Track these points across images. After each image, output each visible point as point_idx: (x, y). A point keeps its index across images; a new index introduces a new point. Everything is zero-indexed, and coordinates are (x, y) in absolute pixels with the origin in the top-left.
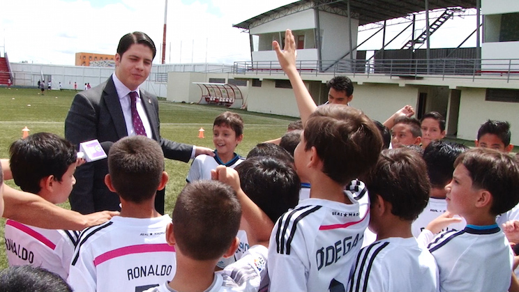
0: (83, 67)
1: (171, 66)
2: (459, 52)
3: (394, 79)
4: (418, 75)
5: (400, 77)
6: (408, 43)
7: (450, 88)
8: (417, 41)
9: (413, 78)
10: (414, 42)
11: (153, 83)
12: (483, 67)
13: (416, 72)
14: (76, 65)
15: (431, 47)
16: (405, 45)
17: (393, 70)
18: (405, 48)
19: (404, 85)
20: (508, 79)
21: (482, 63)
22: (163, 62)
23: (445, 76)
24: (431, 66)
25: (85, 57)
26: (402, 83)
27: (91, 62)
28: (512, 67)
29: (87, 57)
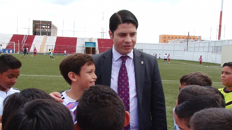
0: (164, 44)
1: (225, 41)
11: (210, 53)
14: (159, 43)
22: (219, 38)
25: (165, 37)
27: (169, 41)
29: (167, 37)
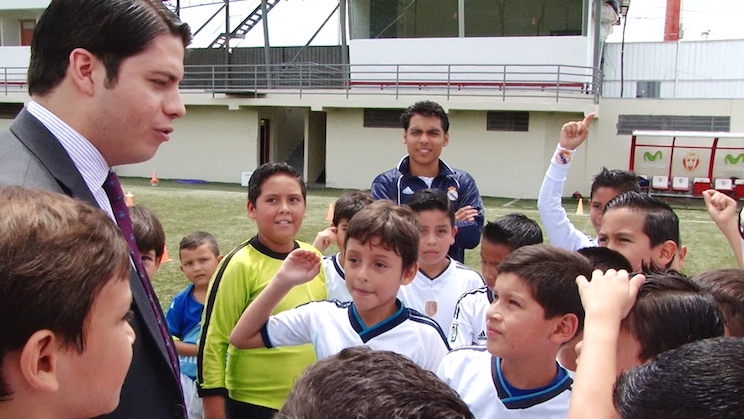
2: (309, 52)
3: (220, 99)
4: (259, 91)
5: (227, 93)
6: (219, 37)
7: (313, 109)
8: (234, 35)
9: (251, 95)
10: (229, 35)
12: (353, 76)
13: (256, 86)
15: (271, 45)
16: (215, 42)
17: (217, 83)
18: (216, 46)
19: (238, 108)
20: (397, 94)
21: (351, 70)
23: (303, 91)
24: (273, 76)
26: (234, 104)
28: (401, 76)
